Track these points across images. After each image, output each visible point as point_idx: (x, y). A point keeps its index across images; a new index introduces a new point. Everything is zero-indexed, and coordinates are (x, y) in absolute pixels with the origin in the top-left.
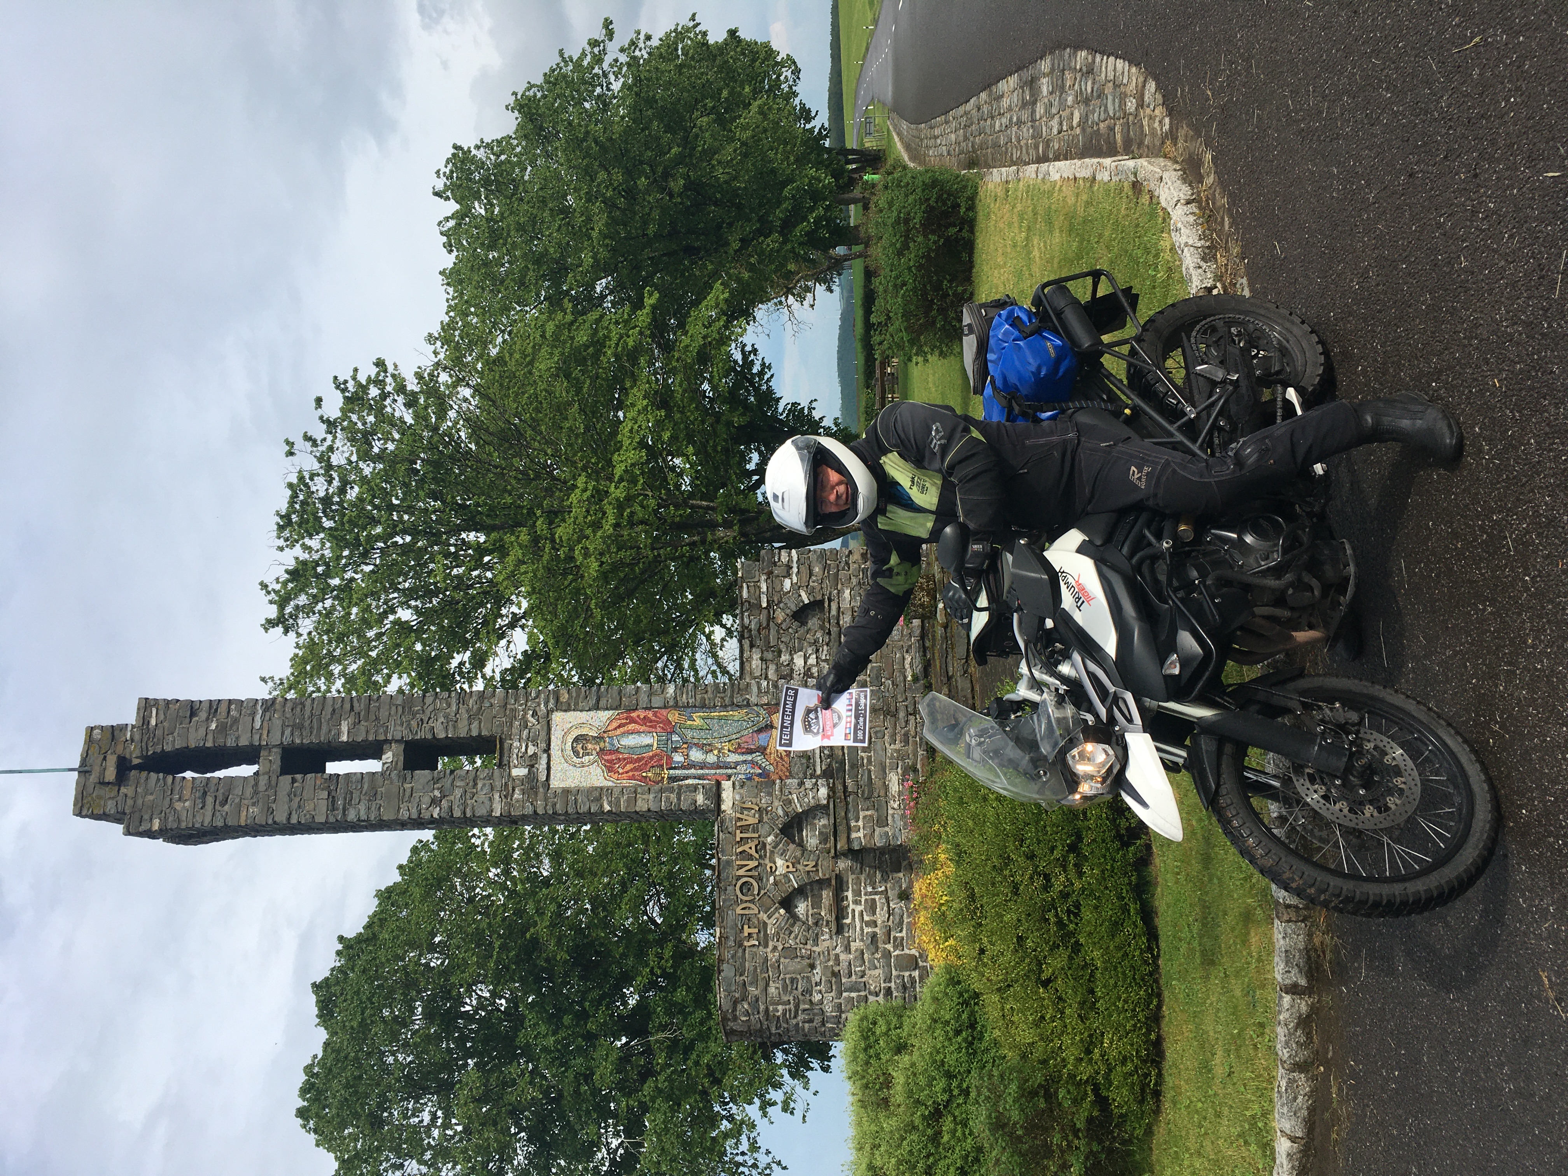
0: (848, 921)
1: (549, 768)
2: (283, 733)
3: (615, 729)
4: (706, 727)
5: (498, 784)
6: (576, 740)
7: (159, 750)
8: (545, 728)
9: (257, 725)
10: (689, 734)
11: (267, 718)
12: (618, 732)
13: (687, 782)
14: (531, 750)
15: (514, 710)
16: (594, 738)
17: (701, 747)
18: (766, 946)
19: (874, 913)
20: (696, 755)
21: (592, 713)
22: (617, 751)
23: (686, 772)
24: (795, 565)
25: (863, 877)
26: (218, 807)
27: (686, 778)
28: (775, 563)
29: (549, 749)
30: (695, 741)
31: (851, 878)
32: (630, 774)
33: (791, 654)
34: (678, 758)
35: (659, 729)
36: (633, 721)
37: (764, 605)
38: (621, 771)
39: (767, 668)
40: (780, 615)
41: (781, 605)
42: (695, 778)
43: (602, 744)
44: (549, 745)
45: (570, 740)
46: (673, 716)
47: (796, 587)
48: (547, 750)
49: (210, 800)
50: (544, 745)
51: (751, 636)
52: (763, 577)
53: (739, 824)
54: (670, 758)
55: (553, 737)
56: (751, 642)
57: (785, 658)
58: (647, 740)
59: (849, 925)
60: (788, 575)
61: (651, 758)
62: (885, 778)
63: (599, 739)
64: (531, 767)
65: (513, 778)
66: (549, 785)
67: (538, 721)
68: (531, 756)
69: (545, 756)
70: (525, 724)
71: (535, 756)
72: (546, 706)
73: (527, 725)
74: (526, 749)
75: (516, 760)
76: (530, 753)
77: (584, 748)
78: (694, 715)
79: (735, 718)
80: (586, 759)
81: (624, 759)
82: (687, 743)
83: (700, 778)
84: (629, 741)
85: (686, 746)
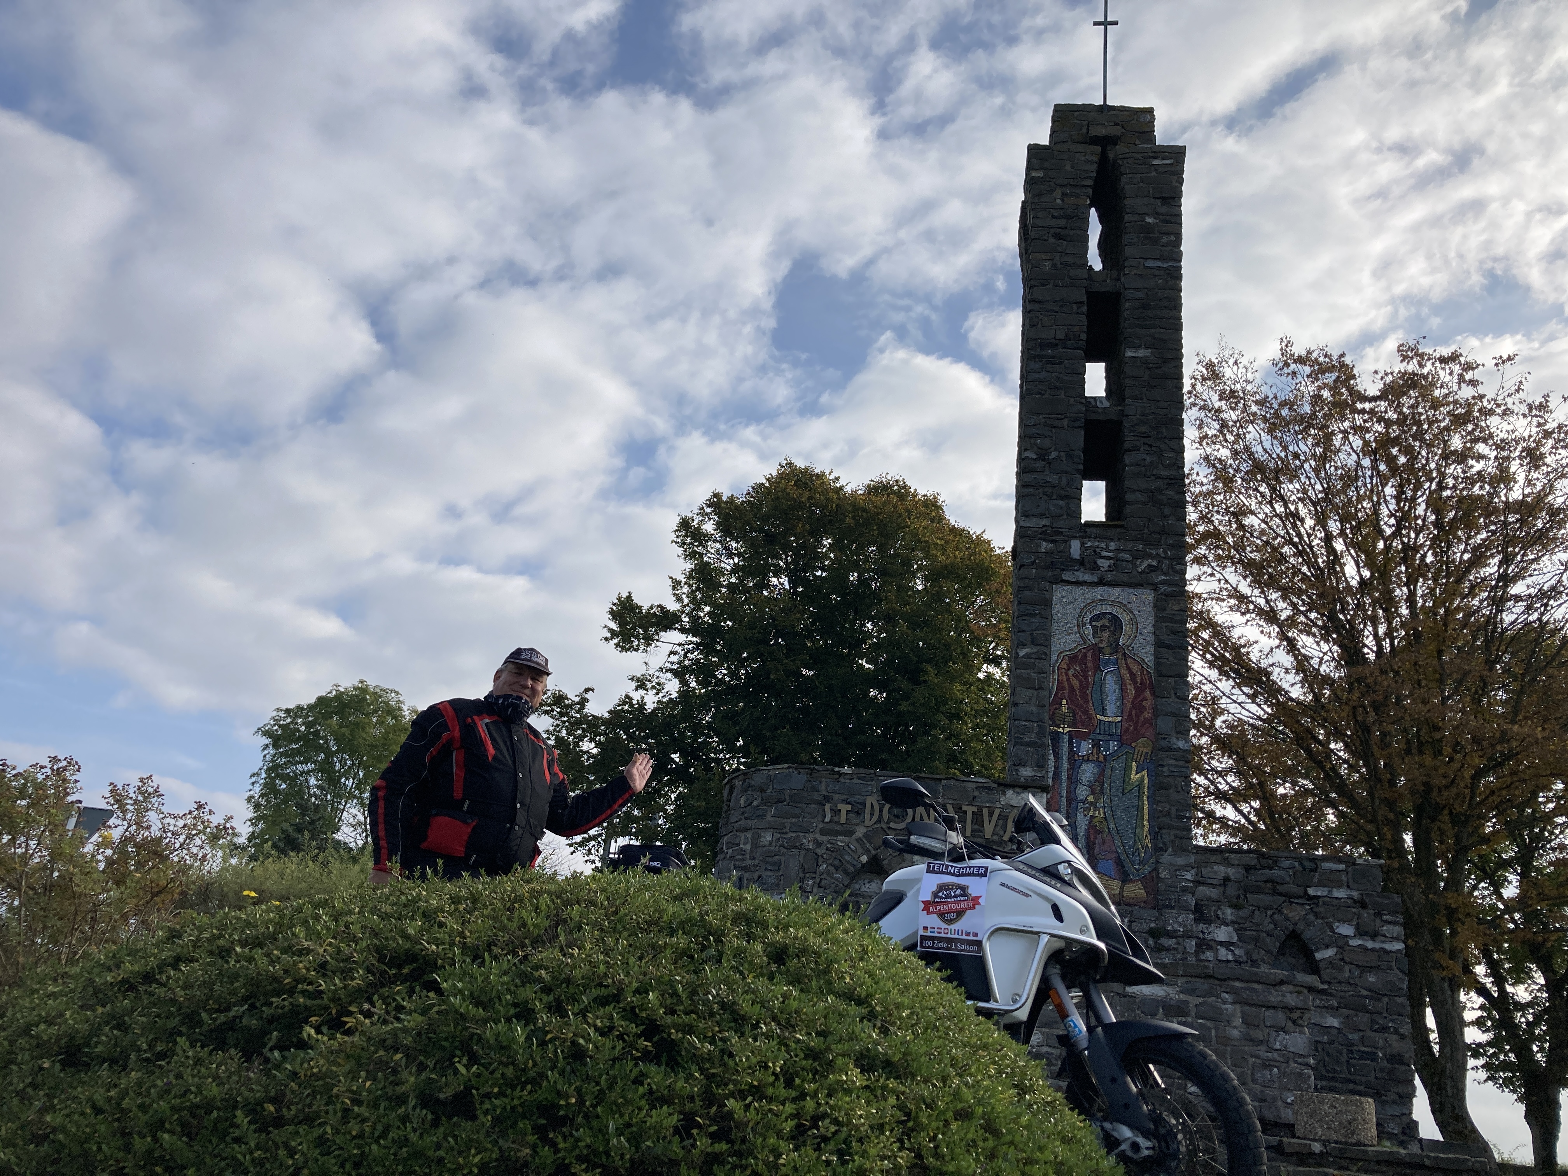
1: (1077, 583)
2: (1137, 289)
3: (1128, 668)
4: (1128, 788)
5: (1061, 523)
6: (1115, 620)
7: (1122, 170)
8: (1133, 581)
9: (1150, 264)
10: (1118, 765)
11: (1157, 272)
12: (1124, 672)
13: (1051, 756)
14: (1104, 564)
15: (1158, 545)
16: (1117, 641)
17: (1099, 779)
18: (823, 832)
20: (1088, 772)
21: (1151, 639)
22: (1097, 669)
23: (1065, 758)
24: (1377, 945)
26: (1052, 231)
28: (1379, 914)
29: (1104, 585)
30: (1108, 772)
32: (1066, 685)
33: (1233, 923)
34: (1085, 748)
35: (1126, 725)
36: (1139, 690)
37: (1311, 891)
38: (1071, 672)
39: (1213, 886)
40: (1296, 913)
41: (1311, 917)
42: (1057, 768)
43: (1108, 650)
44: (1109, 584)
45: (1115, 611)
46: (1143, 746)
47: (1341, 942)
48: (1102, 582)
49: (1062, 222)
50: (1109, 577)
51: (1263, 868)
52: (1355, 894)
53: (985, 811)
54: (1084, 737)
55: (1119, 590)
56: (1254, 868)
57: (1228, 913)
58: (1111, 707)
60: (1361, 933)
61: (1086, 712)
63: (1115, 648)
64: (1082, 562)
65: (1066, 542)
66: (1056, 583)
67: (1143, 572)
68: (1095, 563)
69: (1096, 580)
70: (1138, 556)
71: (1095, 568)
72: (1163, 583)
73: (1135, 558)
74: (1104, 557)
75: (1089, 544)
76: (1100, 562)
77: (1104, 628)
78: (1145, 772)
79: (1138, 831)
80: (1089, 630)
81: (1086, 677)
82: (1105, 760)
83: (1056, 775)
84: (1111, 685)
85: (1101, 758)
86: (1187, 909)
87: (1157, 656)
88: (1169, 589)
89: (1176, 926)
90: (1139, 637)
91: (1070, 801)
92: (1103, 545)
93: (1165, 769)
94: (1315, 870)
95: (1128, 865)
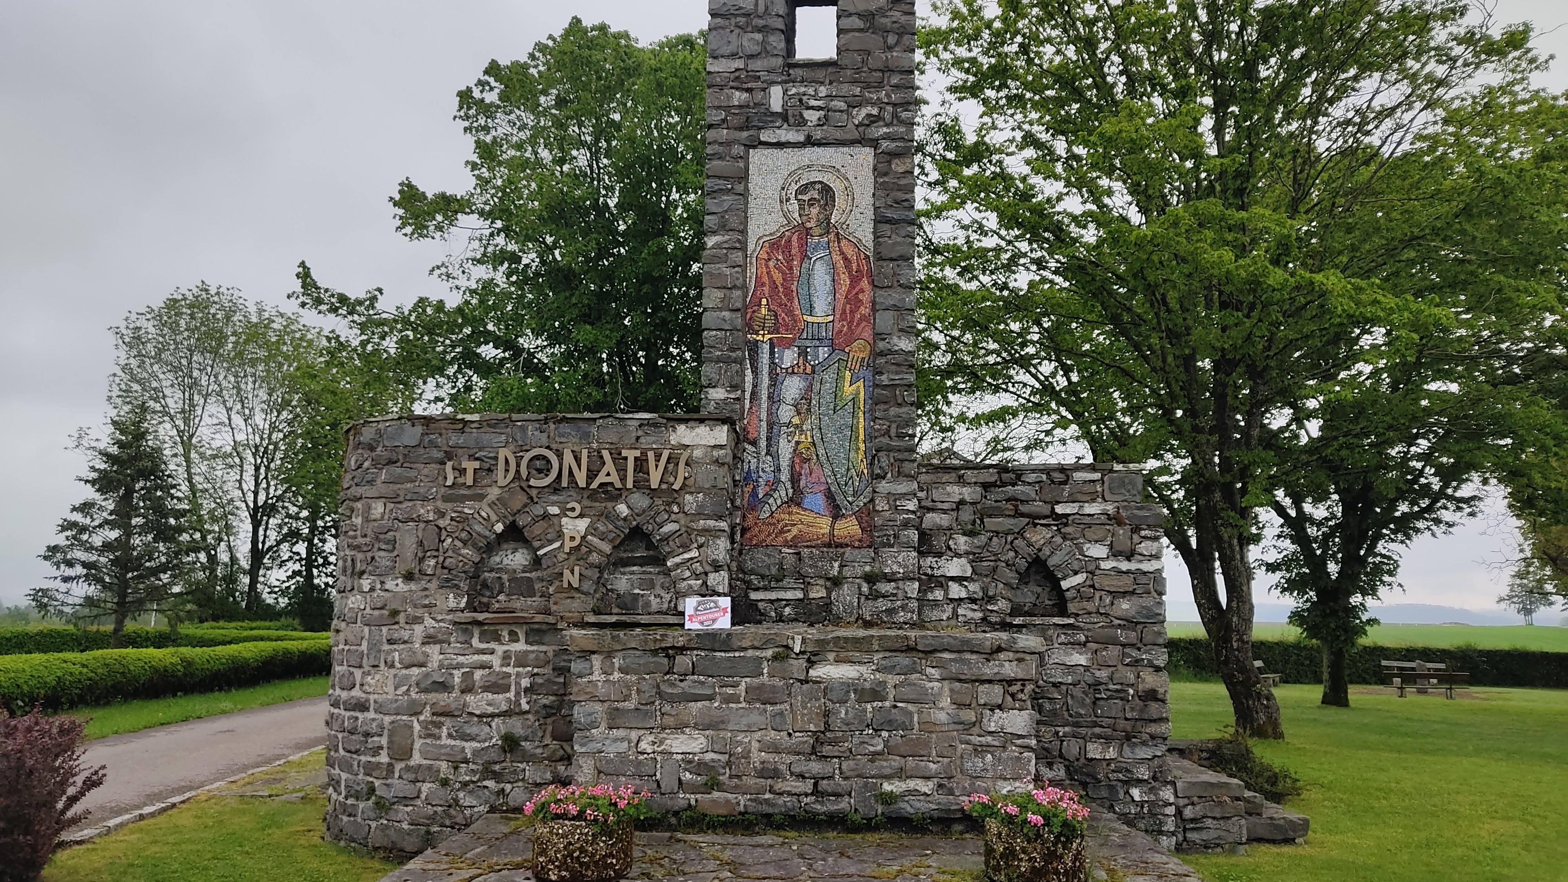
0: (475, 642)
1: (780, 145)
3: (842, 253)
4: (841, 404)
5: (757, 65)
6: (827, 191)
8: (848, 137)
12: (837, 257)
13: (749, 372)
14: (812, 116)
15: (880, 85)
16: (828, 219)
17: (806, 396)
18: (446, 499)
19: (486, 689)
20: (792, 387)
21: (870, 214)
22: (804, 257)
23: (765, 370)
24: (1133, 566)
25: (547, 670)
27: (755, 371)
28: (1136, 530)
29: (813, 145)
30: (816, 387)
31: (550, 649)
32: (765, 279)
33: (967, 553)
34: (789, 357)
35: (838, 325)
36: (855, 280)
37: (1059, 509)
38: (771, 264)
39: (945, 511)
40: (1039, 536)
41: (1058, 539)
42: (755, 386)
43: (817, 231)
44: (819, 144)
45: (827, 178)
46: (859, 350)
47: (1092, 568)
48: (810, 142)
50: (818, 134)
51: (1004, 484)
52: (1110, 508)
53: (651, 455)
54: (789, 344)
55: (831, 150)
56: (994, 485)
57: (962, 542)
58: (821, 305)
59: (468, 642)
60: (1115, 553)
61: (790, 313)
62: (696, 727)
63: (827, 226)
64: (784, 117)
65: (764, 90)
66: (754, 147)
67: (860, 124)
68: (801, 115)
69: (802, 138)
70: (853, 104)
71: (802, 122)
72: (887, 137)
73: (851, 106)
74: (812, 108)
75: (793, 91)
76: (807, 114)
77: (812, 202)
78: (860, 383)
79: (852, 454)
80: (794, 206)
81: (791, 269)
82: (813, 372)
83: (754, 394)
84: (821, 275)
85: (809, 370)
86: (908, 546)
87: (876, 236)
88: (893, 145)
89: (895, 568)
90: (856, 211)
91: (771, 426)
92: (811, 91)
93: (884, 377)
94: (1065, 483)
95: (839, 499)
